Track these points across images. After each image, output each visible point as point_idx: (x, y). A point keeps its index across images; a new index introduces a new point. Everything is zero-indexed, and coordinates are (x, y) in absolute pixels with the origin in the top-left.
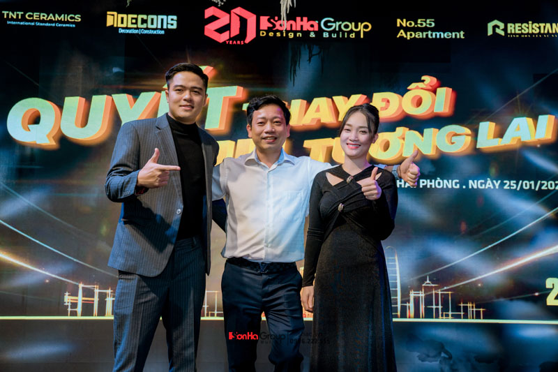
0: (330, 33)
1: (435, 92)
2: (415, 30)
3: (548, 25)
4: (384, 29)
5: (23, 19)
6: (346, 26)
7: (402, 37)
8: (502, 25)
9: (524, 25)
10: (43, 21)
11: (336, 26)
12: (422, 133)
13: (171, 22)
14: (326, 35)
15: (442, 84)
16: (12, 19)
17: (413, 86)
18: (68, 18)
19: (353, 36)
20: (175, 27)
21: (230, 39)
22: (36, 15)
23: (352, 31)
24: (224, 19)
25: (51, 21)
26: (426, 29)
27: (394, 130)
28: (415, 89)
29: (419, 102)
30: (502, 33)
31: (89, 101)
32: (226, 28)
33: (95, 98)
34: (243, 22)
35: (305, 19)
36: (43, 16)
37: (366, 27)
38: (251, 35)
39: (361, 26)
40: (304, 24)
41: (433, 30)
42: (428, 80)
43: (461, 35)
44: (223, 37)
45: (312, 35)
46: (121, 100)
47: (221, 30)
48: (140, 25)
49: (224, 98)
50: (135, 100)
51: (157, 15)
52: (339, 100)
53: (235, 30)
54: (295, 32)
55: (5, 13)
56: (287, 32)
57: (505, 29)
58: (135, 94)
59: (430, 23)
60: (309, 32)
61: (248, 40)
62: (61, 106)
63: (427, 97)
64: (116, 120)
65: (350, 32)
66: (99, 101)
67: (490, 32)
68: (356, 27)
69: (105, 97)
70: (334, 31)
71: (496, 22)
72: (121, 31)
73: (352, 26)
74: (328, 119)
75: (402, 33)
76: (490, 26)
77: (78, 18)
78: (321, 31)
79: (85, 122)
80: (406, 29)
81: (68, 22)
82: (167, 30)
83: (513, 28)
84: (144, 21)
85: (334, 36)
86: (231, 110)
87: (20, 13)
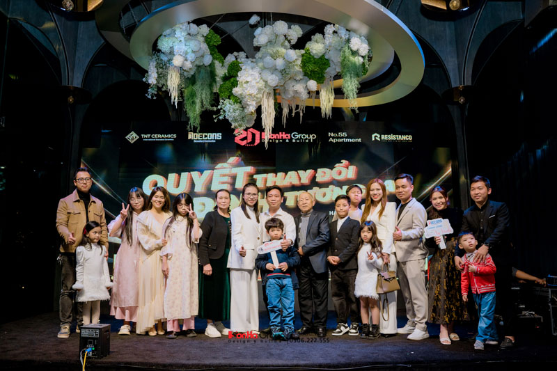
0: (296, 140)
1: (348, 168)
2: (338, 138)
3: (400, 136)
4: (323, 138)
5: (151, 138)
6: (304, 136)
7: (331, 142)
8: (379, 136)
9: (389, 136)
10: (159, 138)
11: (299, 136)
12: (341, 188)
13: (219, 136)
14: (294, 141)
15: (351, 164)
16: (146, 138)
17: (337, 165)
18: (170, 136)
19: (307, 141)
20: (220, 138)
21: (248, 143)
22: (156, 136)
23: (307, 139)
24: (244, 134)
25: (163, 138)
26: (343, 138)
27: (328, 187)
28: (338, 167)
29: (340, 173)
30: (379, 139)
31: (180, 175)
32: (245, 138)
33: (182, 174)
34: (254, 135)
35: (284, 133)
36: (159, 136)
37: (314, 136)
38: (257, 142)
39: (311, 136)
40: (283, 135)
41: (346, 138)
42: (344, 162)
43: (360, 140)
44: (244, 143)
45: (287, 141)
46: (195, 174)
47: (242, 140)
48: (204, 138)
49: (245, 173)
50: (201, 174)
51: (212, 133)
52: (301, 172)
53: (250, 139)
54: (279, 140)
55: (142, 135)
56: (275, 140)
57: (380, 138)
58: (201, 172)
59: (345, 134)
60: (285, 139)
61: (256, 144)
62: (167, 178)
63: (344, 170)
64: (193, 185)
65: (305, 139)
66: (185, 175)
67: (373, 139)
68: (309, 136)
69: (187, 173)
70: (298, 139)
71: (376, 134)
72: (195, 141)
73: (307, 136)
74: (296, 182)
75: (331, 139)
76: (373, 136)
77: (175, 136)
78: (291, 139)
79: (178, 185)
80: (333, 138)
81: (170, 138)
82: (217, 140)
83: (384, 137)
84: (206, 136)
85: (298, 141)
86: (248, 178)
87: (149, 135)
